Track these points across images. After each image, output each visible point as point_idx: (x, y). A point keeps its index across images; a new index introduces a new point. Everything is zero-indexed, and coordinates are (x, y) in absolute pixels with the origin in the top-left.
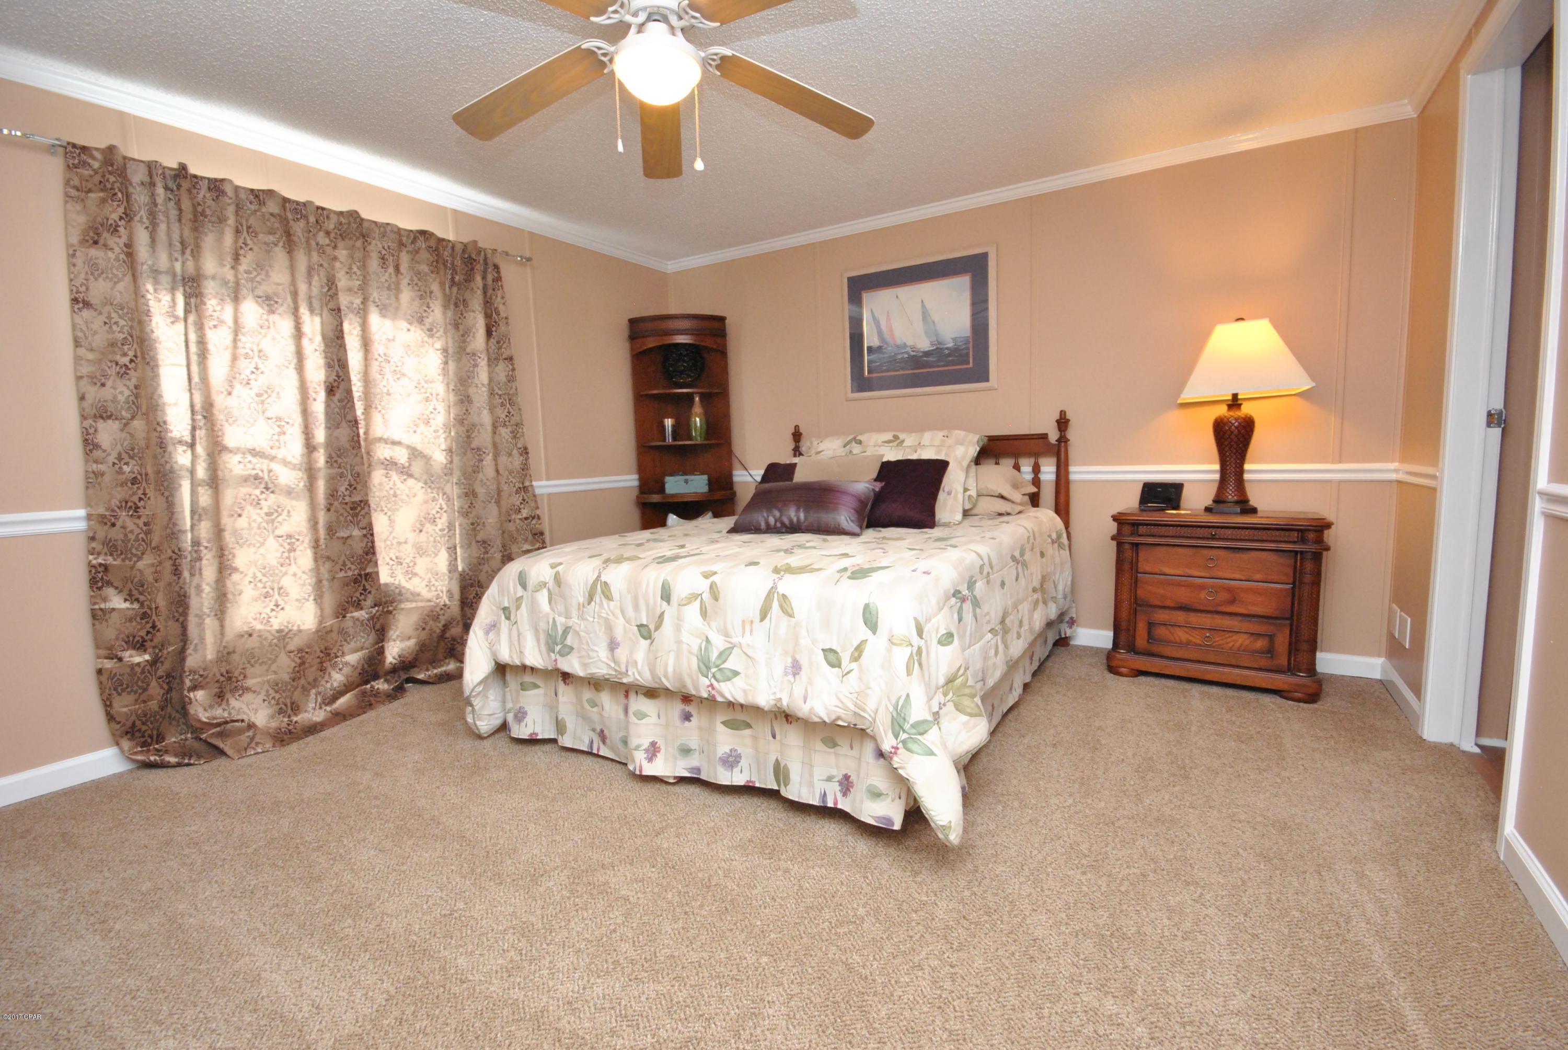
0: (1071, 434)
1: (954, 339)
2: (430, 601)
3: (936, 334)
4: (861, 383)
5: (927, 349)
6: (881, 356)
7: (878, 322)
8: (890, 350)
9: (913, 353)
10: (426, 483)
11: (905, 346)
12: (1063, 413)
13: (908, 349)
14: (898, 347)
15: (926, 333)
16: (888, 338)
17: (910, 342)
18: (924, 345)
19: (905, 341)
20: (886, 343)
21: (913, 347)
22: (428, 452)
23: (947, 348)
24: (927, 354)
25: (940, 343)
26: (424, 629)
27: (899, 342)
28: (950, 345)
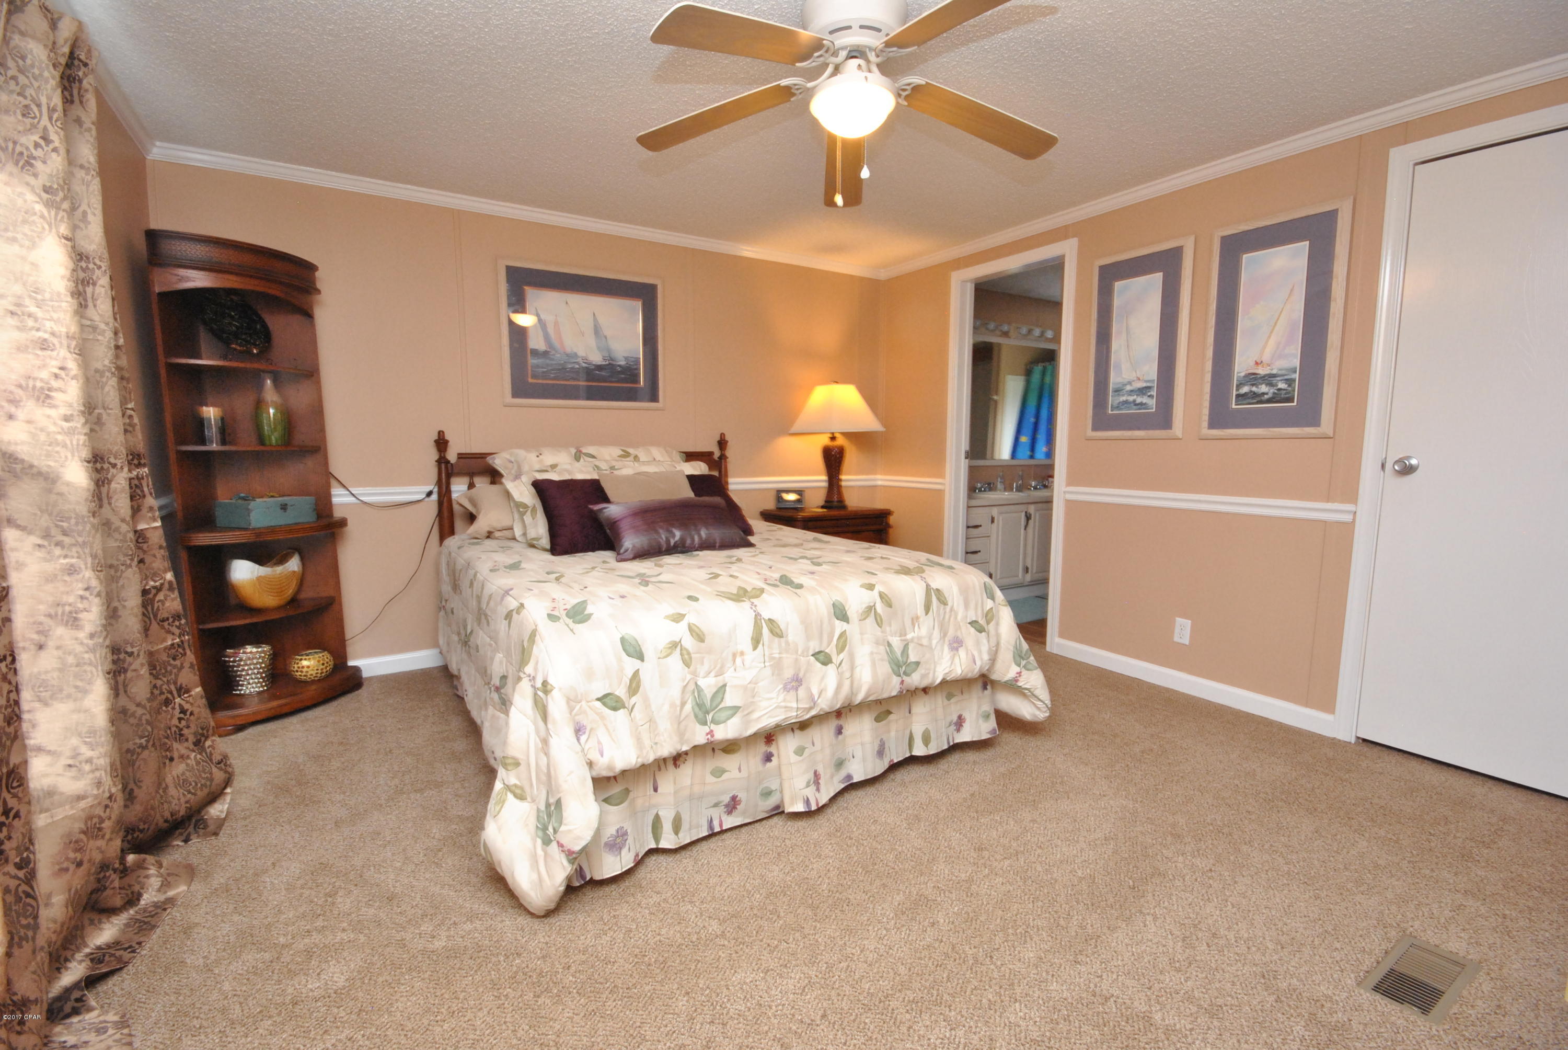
0: (729, 453)
1: (626, 358)
2: (80, 798)
3: (609, 350)
4: (522, 388)
5: (599, 363)
6: (548, 361)
7: (545, 325)
8: (558, 357)
9: (584, 365)
10: (47, 535)
11: (576, 355)
12: (722, 435)
13: (580, 360)
14: (567, 355)
15: (599, 348)
16: (556, 344)
17: (581, 353)
18: (597, 358)
19: (575, 350)
20: (554, 349)
21: (585, 359)
22: (43, 463)
23: (619, 366)
24: (600, 368)
25: (612, 359)
26: (79, 864)
27: (568, 350)
28: (623, 363)
